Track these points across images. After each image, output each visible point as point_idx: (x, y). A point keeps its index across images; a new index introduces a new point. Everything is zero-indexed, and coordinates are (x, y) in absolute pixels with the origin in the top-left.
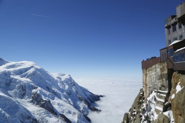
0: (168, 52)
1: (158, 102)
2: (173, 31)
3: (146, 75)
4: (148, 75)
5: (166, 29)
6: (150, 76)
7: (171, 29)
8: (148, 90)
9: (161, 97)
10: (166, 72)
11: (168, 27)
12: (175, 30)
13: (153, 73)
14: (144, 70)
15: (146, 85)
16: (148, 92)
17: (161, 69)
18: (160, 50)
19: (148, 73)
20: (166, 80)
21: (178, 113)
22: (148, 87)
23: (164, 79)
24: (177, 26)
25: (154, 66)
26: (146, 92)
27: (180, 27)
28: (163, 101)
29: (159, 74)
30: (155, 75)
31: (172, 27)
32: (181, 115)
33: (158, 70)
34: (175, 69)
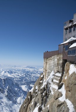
0: (64, 48)
1: (54, 83)
2: (69, 32)
3: (47, 63)
5: (64, 30)
6: (50, 64)
7: (68, 31)
8: (47, 74)
9: (57, 79)
10: (61, 62)
11: (66, 29)
12: (70, 31)
13: (52, 62)
14: (46, 59)
15: (46, 70)
16: (47, 76)
17: (58, 59)
18: (59, 45)
19: (48, 61)
20: (61, 67)
21: (68, 89)
22: (47, 72)
23: (60, 67)
24: (72, 29)
25: (53, 57)
26: (45, 76)
27: (74, 30)
28: (58, 82)
29: (57, 63)
30: (53, 63)
31: (69, 29)
32: (70, 91)
33: (56, 60)
34: (68, 60)
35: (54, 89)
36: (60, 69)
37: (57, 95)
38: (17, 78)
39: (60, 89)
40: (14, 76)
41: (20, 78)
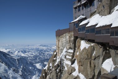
0: (74, 25)
1: (67, 59)
2: (78, 11)
3: (59, 40)
4: (60, 41)
5: (74, 9)
6: (62, 42)
7: (77, 10)
8: (60, 51)
9: (69, 56)
10: (72, 39)
11: (76, 8)
12: (79, 10)
13: (64, 39)
14: (58, 37)
15: (59, 48)
16: (60, 53)
17: (69, 37)
18: (69, 23)
19: (60, 39)
20: (73, 44)
21: (80, 64)
22: (60, 49)
23: (71, 44)
24: (81, 8)
25: (64, 35)
26: (59, 53)
27: (83, 9)
28: (70, 58)
29: (68, 40)
30: (65, 40)
31: (78, 8)
32: (82, 66)
33: (68, 37)
34: (78, 37)
35: (67, 65)
36: (72, 46)
37: (71, 70)
38: (31, 57)
39: (73, 64)
40: (28, 55)
41: (34, 57)
